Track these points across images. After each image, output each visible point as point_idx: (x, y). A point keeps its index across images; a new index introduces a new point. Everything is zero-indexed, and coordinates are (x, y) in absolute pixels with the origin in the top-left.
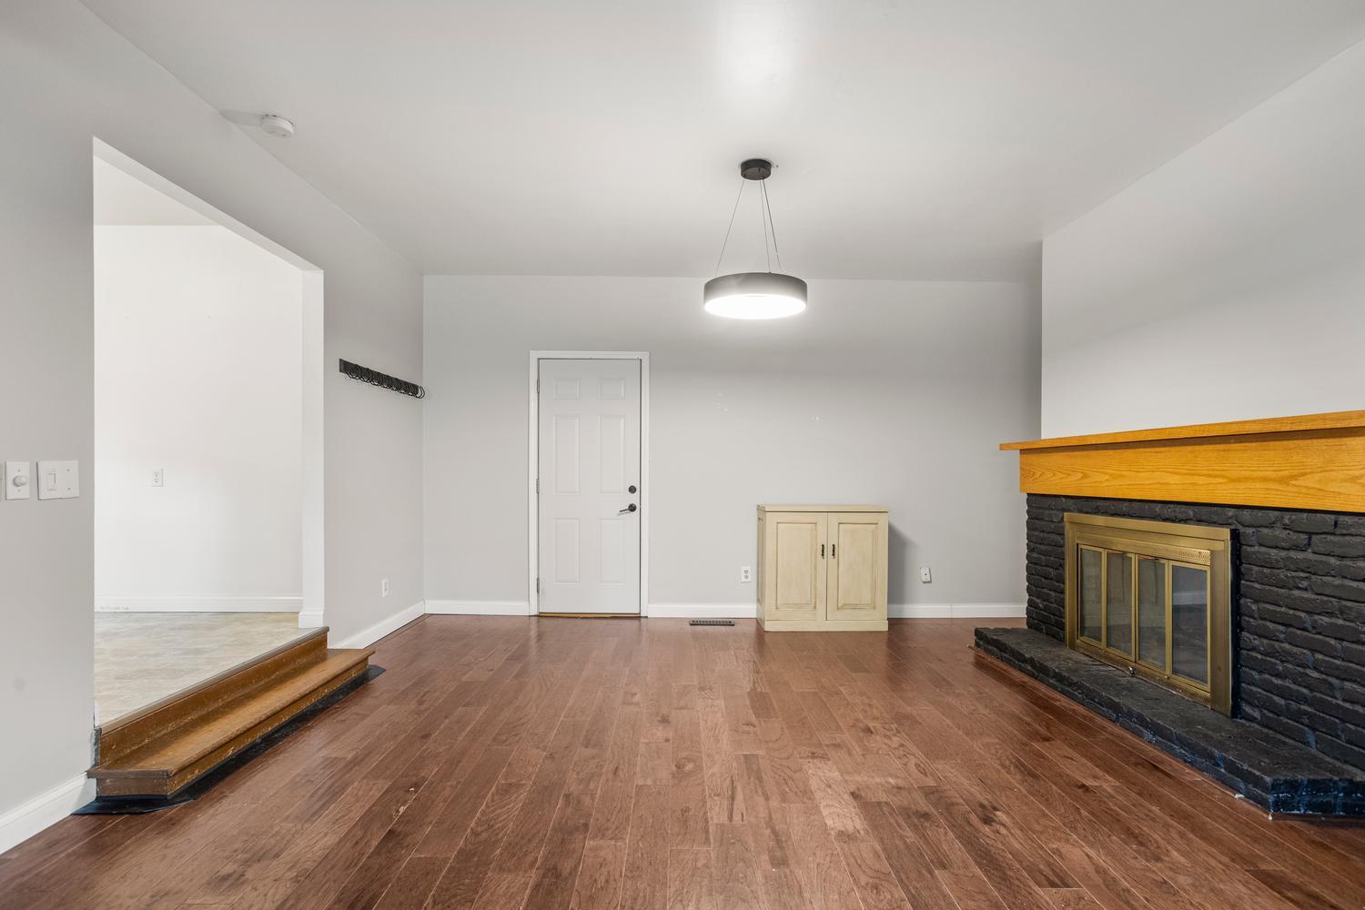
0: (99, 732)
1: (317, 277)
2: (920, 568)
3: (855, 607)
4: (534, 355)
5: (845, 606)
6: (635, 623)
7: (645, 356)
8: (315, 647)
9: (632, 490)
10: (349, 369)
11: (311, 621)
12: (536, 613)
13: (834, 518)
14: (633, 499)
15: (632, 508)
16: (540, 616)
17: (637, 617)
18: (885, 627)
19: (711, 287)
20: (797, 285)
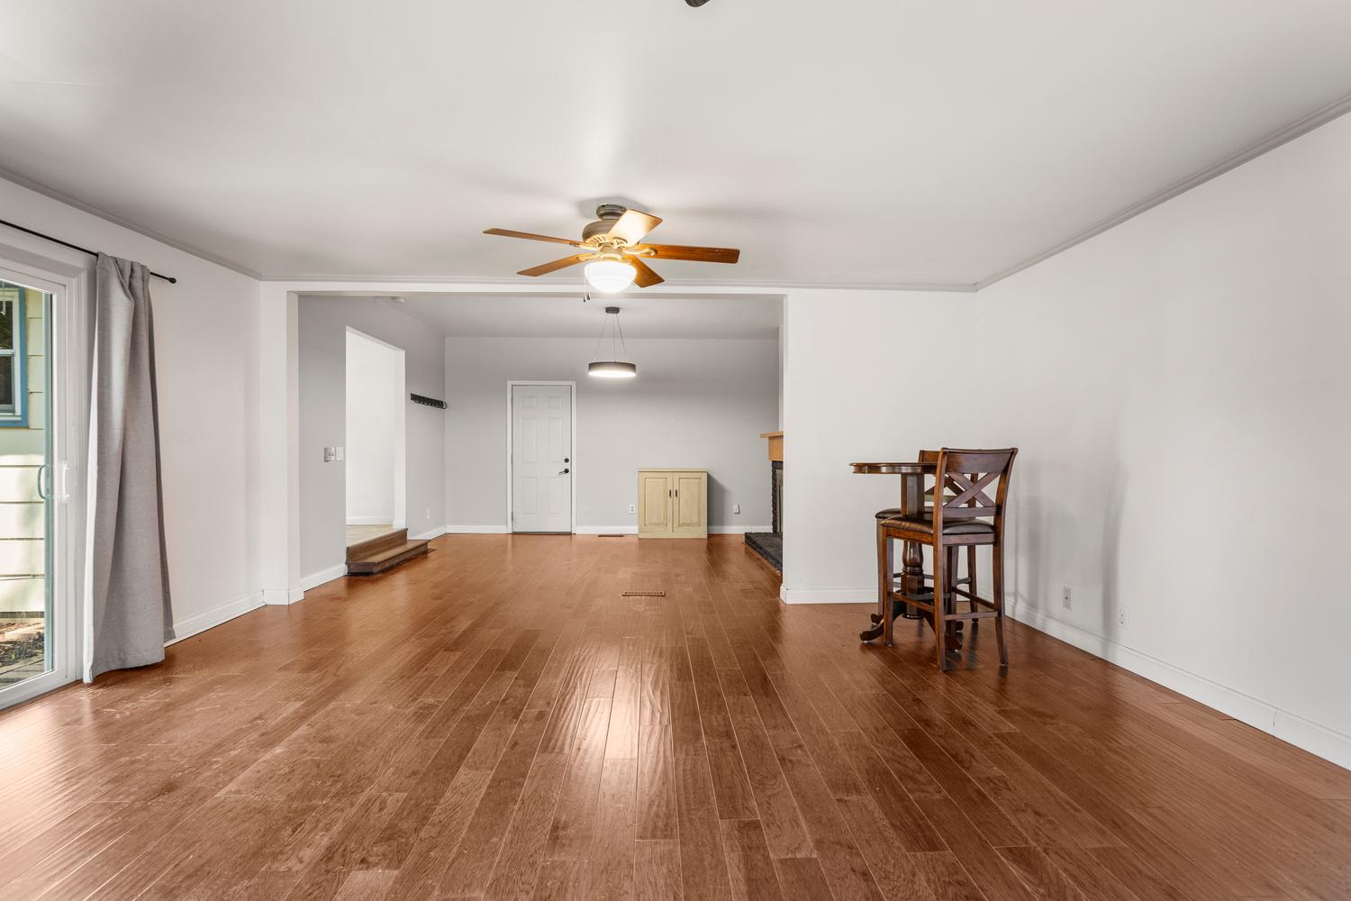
0: (348, 548)
1: (402, 354)
2: (733, 504)
3: (688, 525)
4: (509, 383)
5: (684, 524)
6: (569, 537)
7: (573, 384)
8: (401, 536)
9: (567, 460)
10: (415, 398)
11: (399, 525)
12: (510, 532)
13: (677, 476)
14: (567, 466)
15: (567, 471)
16: (514, 534)
17: (570, 534)
18: (706, 537)
19: (592, 366)
20: (632, 367)
